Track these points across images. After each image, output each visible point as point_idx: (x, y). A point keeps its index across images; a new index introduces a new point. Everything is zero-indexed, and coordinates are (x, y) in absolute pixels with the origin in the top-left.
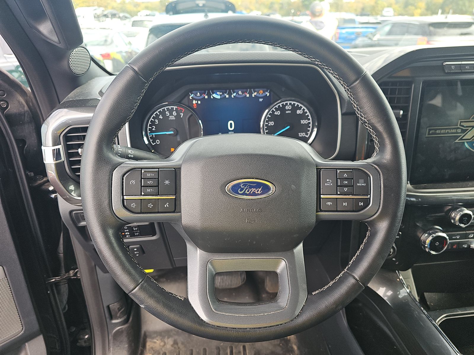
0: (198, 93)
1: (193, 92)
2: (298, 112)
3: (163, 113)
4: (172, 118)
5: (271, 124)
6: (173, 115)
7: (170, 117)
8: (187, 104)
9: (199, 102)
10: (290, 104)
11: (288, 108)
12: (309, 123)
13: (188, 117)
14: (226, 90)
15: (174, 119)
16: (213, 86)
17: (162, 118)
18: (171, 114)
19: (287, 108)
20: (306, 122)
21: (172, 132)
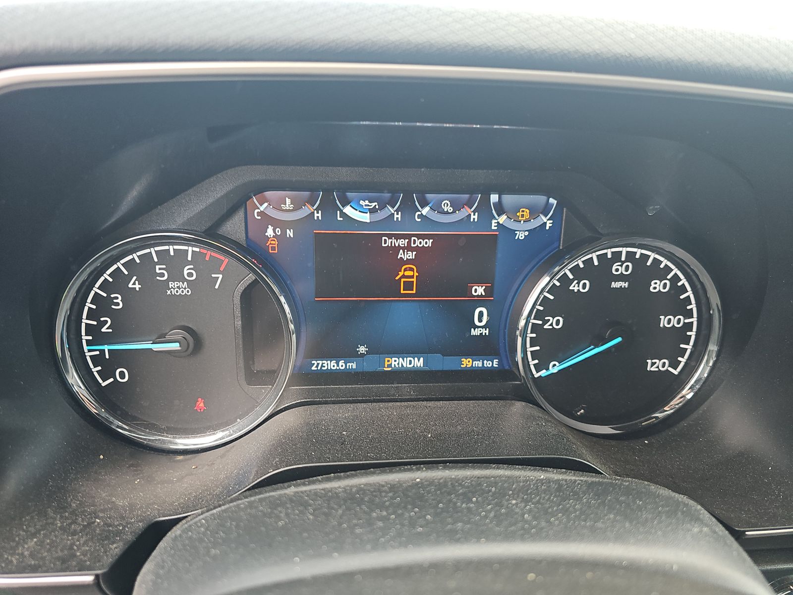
0: (288, 201)
1: (268, 194)
2: (657, 286)
3: (144, 269)
4: (178, 288)
5: (551, 325)
6: (184, 280)
7: (171, 285)
8: (241, 237)
9: (290, 233)
10: (630, 256)
11: (622, 270)
12: (689, 326)
13: (241, 287)
14: (394, 192)
15: (187, 292)
16: (344, 174)
17: (137, 286)
18: (176, 275)
19: (617, 270)
20: (679, 320)
21: (175, 346)
